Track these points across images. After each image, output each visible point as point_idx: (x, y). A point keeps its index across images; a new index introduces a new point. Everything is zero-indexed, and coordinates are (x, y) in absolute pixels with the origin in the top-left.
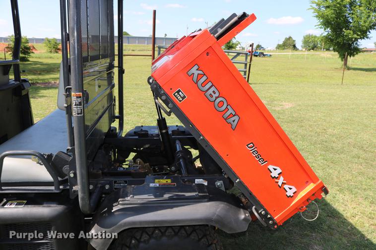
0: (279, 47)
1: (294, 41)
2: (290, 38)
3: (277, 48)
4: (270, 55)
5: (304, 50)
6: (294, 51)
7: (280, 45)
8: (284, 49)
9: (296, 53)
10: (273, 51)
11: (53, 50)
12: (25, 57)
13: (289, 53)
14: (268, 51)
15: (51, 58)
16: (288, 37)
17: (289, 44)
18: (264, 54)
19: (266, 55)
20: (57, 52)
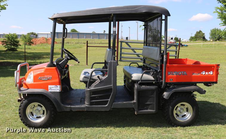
0: (192, 39)
1: (204, 34)
2: (200, 31)
3: (190, 39)
4: (187, 45)
5: (212, 40)
6: (204, 42)
7: (193, 37)
8: (196, 40)
9: (206, 43)
10: (188, 42)
11: (27, 43)
12: (15, 48)
13: (200, 43)
14: (185, 42)
15: (29, 49)
16: (198, 31)
17: (199, 36)
18: (182, 44)
19: (184, 45)
20: (30, 45)
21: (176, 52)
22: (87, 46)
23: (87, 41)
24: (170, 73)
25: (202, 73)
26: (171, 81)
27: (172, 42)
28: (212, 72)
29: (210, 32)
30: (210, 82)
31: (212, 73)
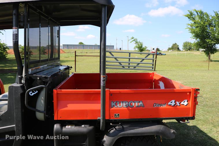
0: (169, 49)
1: (178, 46)
2: (176, 44)
4: (165, 54)
5: (184, 50)
6: (178, 51)
9: (179, 52)
10: (166, 52)
13: (176, 52)
14: (164, 52)
16: (174, 44)
17: (175, 47)
18: (162, 53)
19: (163, 54)
20: (44, 54)
21: (153, 60)
22: (76, 56)
23: (76, 51)
24: (114, 104)
25: (169, 103)
26: (115, 117)
27: (153, 52)
28: (186, 101)
29: (183, 44)
30: (182, 118)
31: (186, 103)
